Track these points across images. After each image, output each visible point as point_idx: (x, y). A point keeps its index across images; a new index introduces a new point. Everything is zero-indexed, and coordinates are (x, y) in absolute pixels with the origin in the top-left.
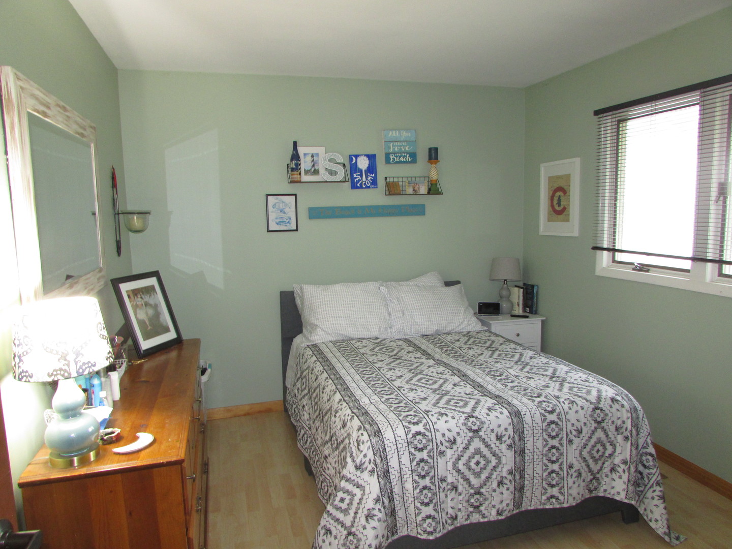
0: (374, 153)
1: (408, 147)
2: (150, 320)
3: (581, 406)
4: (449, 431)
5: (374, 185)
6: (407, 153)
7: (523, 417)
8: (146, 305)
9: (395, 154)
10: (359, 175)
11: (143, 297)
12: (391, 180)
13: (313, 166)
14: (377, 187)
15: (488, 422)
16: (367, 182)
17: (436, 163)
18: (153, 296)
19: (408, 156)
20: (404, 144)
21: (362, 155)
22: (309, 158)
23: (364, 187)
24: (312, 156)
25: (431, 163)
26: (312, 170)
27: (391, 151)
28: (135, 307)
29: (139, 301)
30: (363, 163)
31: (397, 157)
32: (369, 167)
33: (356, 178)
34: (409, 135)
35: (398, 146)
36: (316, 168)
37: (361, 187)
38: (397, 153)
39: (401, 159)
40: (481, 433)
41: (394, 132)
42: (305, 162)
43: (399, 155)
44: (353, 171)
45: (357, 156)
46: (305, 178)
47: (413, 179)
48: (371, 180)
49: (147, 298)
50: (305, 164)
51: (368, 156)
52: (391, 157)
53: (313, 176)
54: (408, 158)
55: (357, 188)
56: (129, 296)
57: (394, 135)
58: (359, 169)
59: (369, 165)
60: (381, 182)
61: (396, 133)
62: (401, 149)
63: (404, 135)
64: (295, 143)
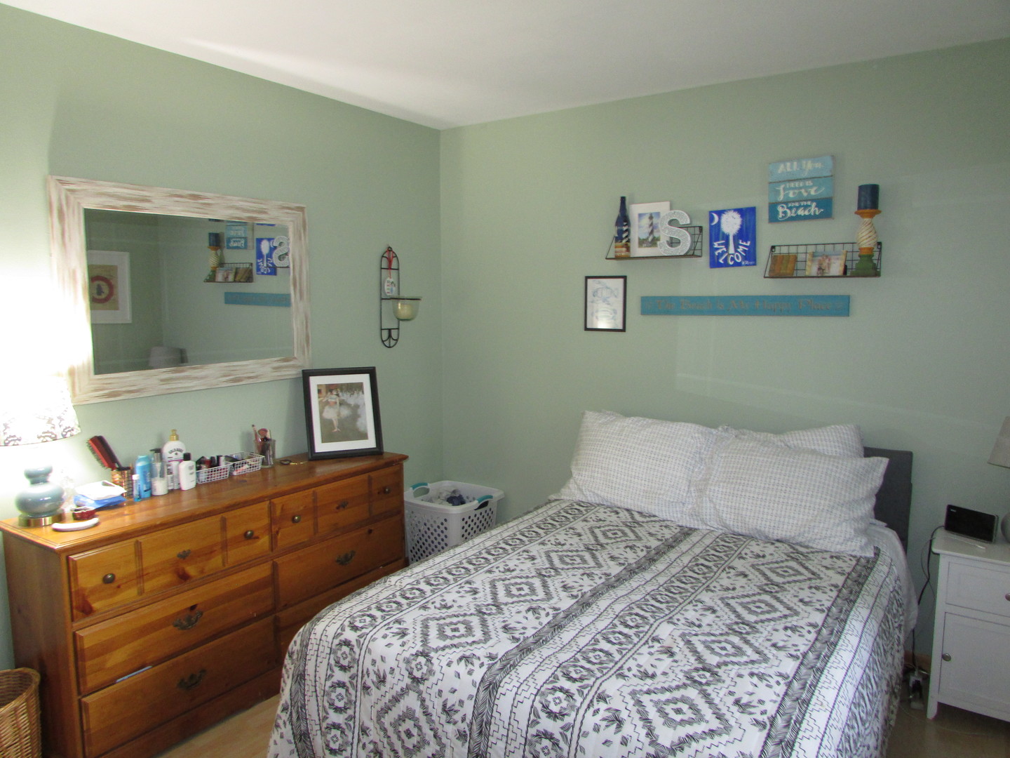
0: (752, 206)
1: (815, 188)
2: (341, 421)
3: (623, 737)
4: (382, 660)
5: (749, 261)
6: (812, 200)
7: (497, 697)
8: (341, 404)
9: (786, 203)
10: (722, 244)
11: (340, 394)
12: (784, 250)
13: (652, 232)
14: (755, 264)
15: (440, 676)
16: (737, 256)
17: (872, 216)
18: (356, 395)
19: (814, 204)
20: (809, 183)
21: (730, 210)
22: (646, 221)
23: (731, 263)
24: (651, 218)
25: (862, 215)
26: (650, 239)
27: (781, 198)
28: (323, 405)
29: (332, 398)
30: (731, 224)
31: (790, 208)
32: (740, 231)
33: (717, 249)
34: (818, 165)
35: (795, 188)
36: (656, 235)
37: (726, 265)
38: (790, 202)
39: (801, 212)
40: (422, 687)
41: (788, 164)
42: (640, 227)
43: (797, 204)
44: (713, 237)
45: (720, 213)
46: (638, 251)
47: (820, 248)
48: (744, 251)
49: (345, 396)
50: (638, 230)
51: (740, 211)
52: (780, 210)
53: (649, 248)
54: (814, 209)
55: (720, 265)
56: (319, 391)
57: (789, 170)
58: (723, 233)
59: (742, 226)
60: (763, 254)
61: (792, 165)
62: (800, 193)
63: (809, 166)
64: (623, 199)
